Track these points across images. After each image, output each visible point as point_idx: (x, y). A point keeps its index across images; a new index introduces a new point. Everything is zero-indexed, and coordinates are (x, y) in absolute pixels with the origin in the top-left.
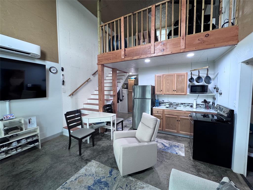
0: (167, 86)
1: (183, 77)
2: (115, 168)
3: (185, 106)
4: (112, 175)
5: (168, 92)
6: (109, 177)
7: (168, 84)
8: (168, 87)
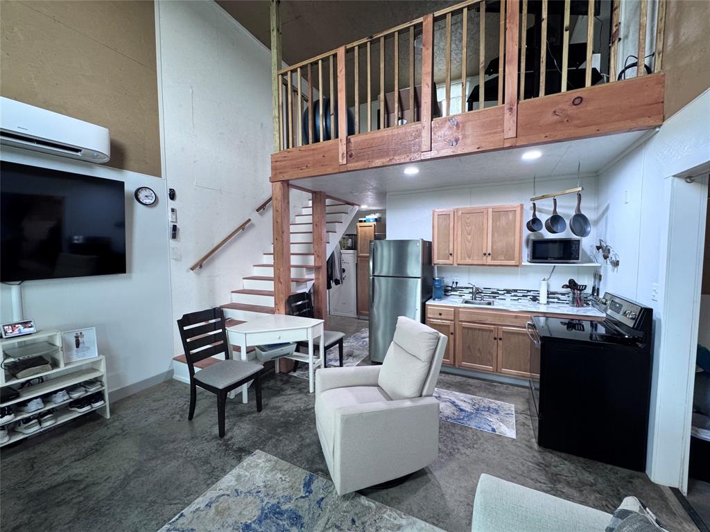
0: (467, 243)
1: (511, 216)
2: (320, 473)
3: (517, 298)
4: (310, 492)
5: (469, 257)
6: (302, 497)
7: (469, 237)
8: (469, 245)
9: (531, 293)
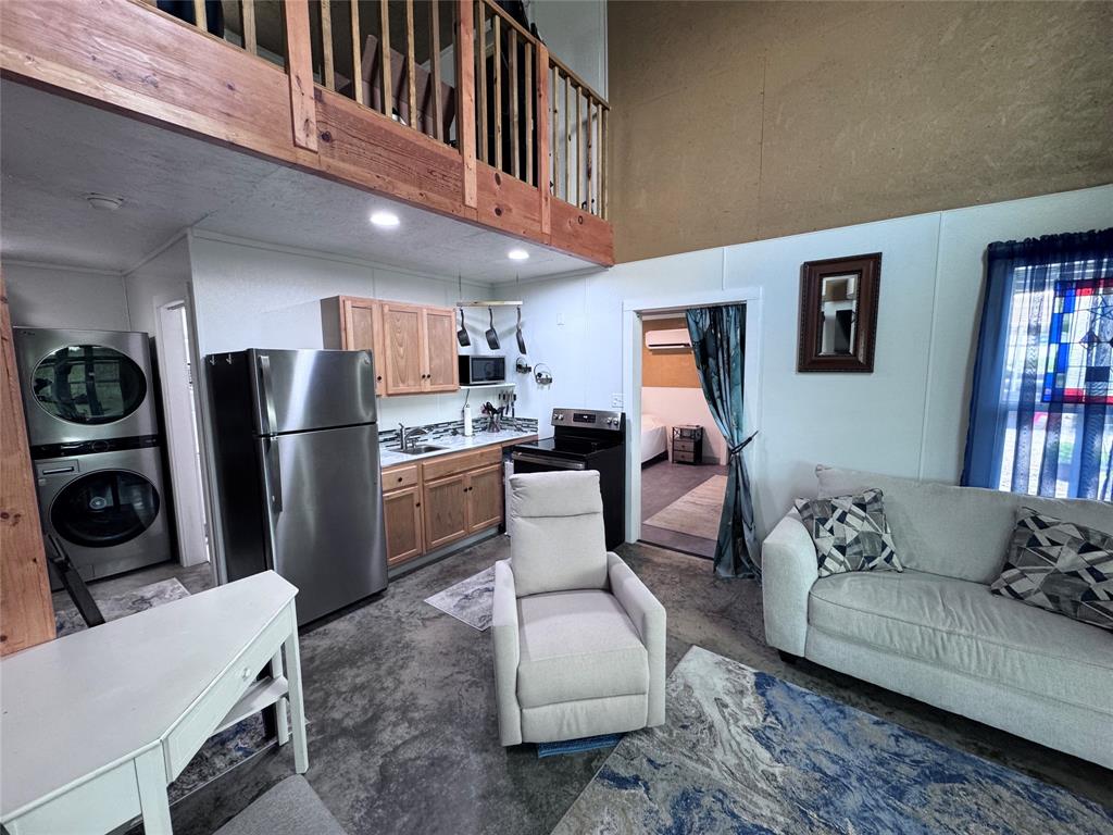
0: (399, 359)
1: (446, 321)
2: (594, 764)
3: (438, 435)
4: (636, 779)
5: (403, 382)
6: (647, 790)
7: (401, 350)
8: (402, 363)
9: (451, 427)
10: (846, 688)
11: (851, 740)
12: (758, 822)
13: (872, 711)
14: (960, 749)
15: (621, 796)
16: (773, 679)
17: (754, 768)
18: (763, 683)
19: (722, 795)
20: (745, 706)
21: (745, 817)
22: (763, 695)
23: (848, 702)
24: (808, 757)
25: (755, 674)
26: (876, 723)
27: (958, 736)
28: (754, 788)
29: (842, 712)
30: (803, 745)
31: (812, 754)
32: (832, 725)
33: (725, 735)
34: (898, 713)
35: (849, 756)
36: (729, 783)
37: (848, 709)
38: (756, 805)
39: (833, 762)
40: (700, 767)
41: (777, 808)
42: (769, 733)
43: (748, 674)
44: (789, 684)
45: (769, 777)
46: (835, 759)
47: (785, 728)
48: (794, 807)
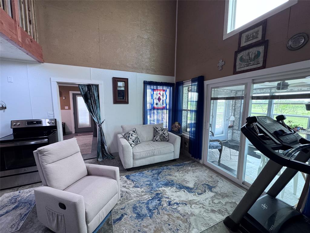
4: (122, 215)
6: (126, 214)
10: (140, 169)
11: (147, 176)
12: (147, 200)
13: (146, 170)
14: (158, 168)
15: (123, 221)
16: (129, 175)
17: (139, 192)
18: (128, 177)
19: (139, 202)
20: (129, 184)
21: (145, 201)
22: (130, 179)
23: (142, 171)
24: (145, 184)
25: (125, 177)
26: (148, 172)
27: (156, 167)
28: (142, 196)
29: (143, 173)
30: (142, 183)
31: (144, 183)
32: (143, 176)
33: (130, 191)
34: (149, 168)
35: (149, 179)
36: (138, 199)
37: (143, 172)
38: (145, 198)
39: (148, 182)
40: (131, 201)
41: (147, 195)
42: (137, 185)
43: (124, 178)
44: (132, 174)
45: (142, 192)
46: (148, 181)
47: (138, 182)
48: (149, 193)
